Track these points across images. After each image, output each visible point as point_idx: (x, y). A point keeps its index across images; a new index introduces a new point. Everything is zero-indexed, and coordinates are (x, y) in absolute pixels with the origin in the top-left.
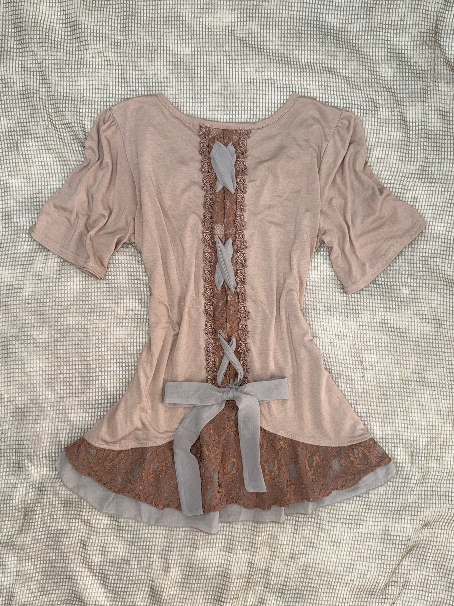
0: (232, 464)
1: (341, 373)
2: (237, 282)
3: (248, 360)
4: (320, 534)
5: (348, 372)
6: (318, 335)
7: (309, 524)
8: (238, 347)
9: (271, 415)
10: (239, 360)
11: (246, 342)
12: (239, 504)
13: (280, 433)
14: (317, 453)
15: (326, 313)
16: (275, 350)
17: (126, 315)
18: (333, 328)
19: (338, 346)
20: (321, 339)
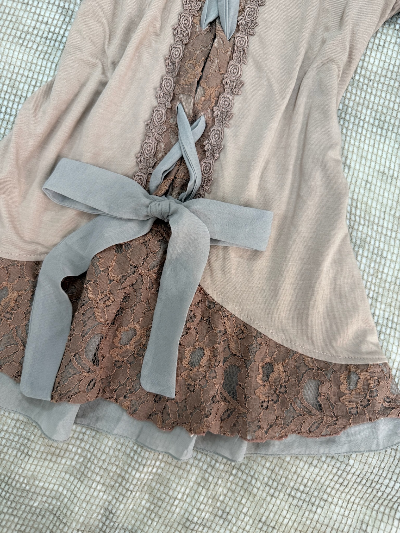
0: (131, 333)
1: (368, 239)
2: (238, 26)
3: (216, 166)
4: (244, 501)
5: (380, 241)
6: (348, 162)
7: (231, 478)
8: (204, 136)
9: (224, 271)
10: (200, 161)
11: (221, 133)
12: (121, 405)
13: (230, 307)
14: (284, 360)
15: (375, 130)
16: (267, 163)
17: (34, 28)
18: (379, 159)
19: (377, 191)
20: (352, 170)
